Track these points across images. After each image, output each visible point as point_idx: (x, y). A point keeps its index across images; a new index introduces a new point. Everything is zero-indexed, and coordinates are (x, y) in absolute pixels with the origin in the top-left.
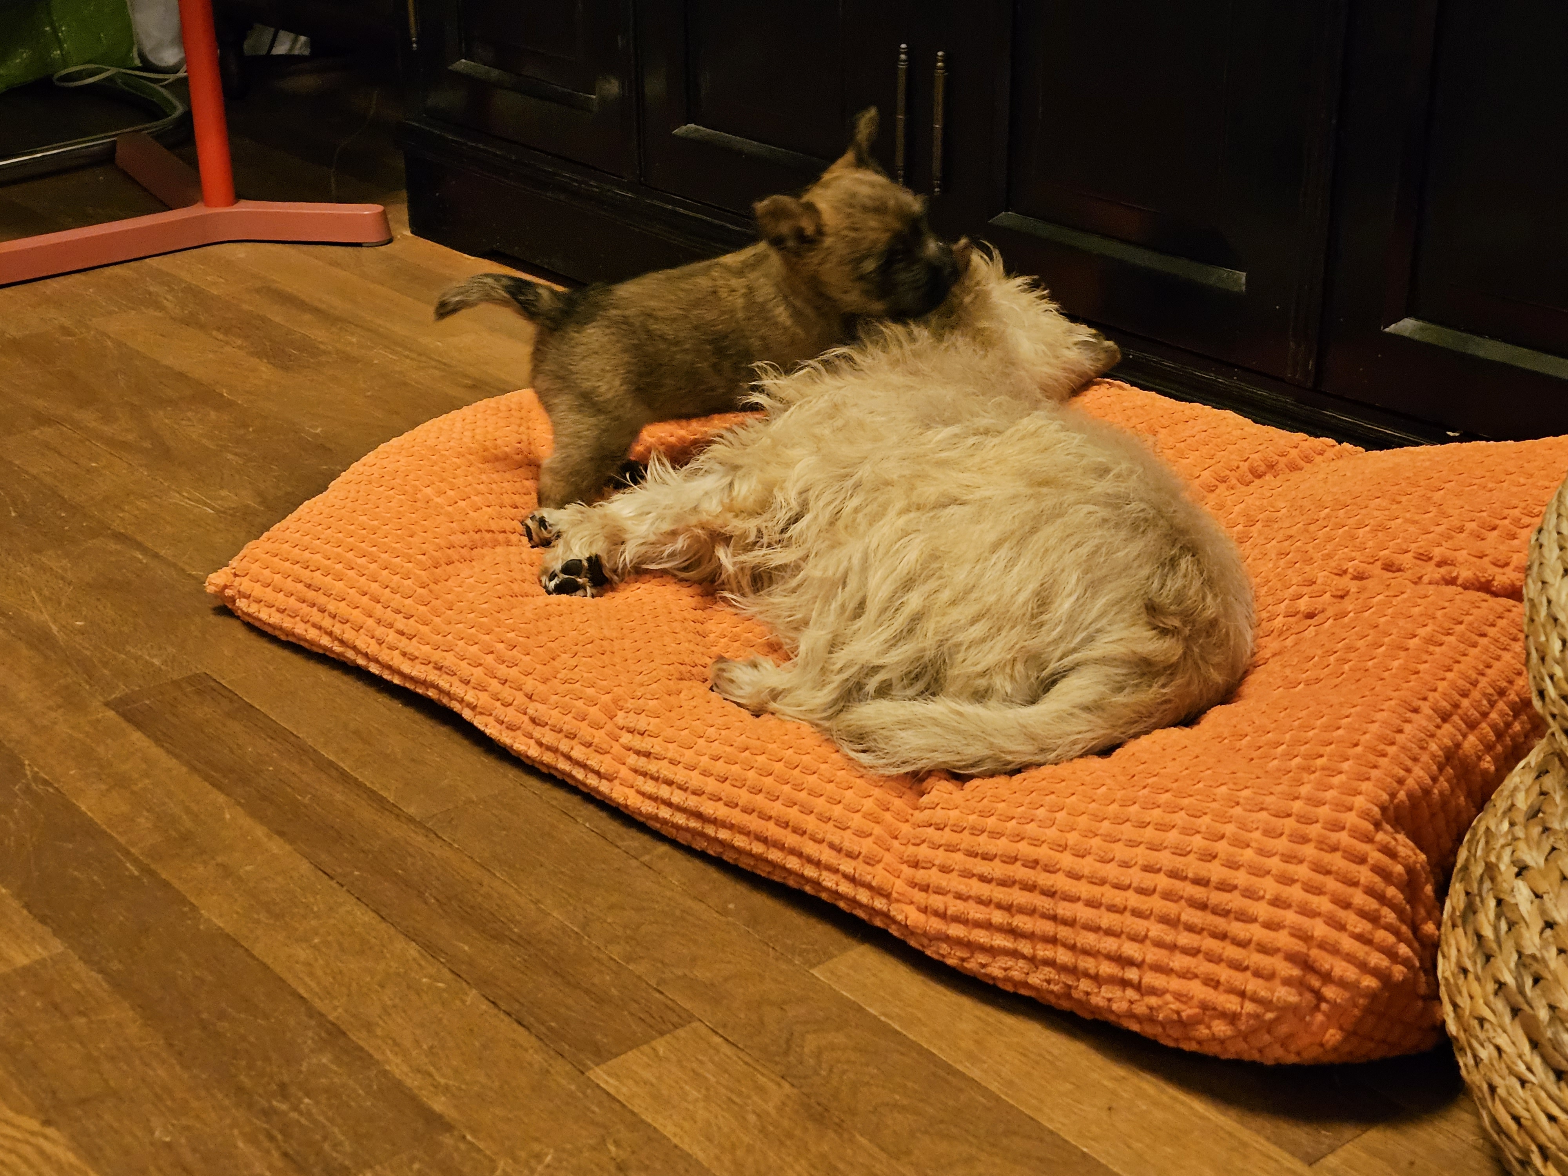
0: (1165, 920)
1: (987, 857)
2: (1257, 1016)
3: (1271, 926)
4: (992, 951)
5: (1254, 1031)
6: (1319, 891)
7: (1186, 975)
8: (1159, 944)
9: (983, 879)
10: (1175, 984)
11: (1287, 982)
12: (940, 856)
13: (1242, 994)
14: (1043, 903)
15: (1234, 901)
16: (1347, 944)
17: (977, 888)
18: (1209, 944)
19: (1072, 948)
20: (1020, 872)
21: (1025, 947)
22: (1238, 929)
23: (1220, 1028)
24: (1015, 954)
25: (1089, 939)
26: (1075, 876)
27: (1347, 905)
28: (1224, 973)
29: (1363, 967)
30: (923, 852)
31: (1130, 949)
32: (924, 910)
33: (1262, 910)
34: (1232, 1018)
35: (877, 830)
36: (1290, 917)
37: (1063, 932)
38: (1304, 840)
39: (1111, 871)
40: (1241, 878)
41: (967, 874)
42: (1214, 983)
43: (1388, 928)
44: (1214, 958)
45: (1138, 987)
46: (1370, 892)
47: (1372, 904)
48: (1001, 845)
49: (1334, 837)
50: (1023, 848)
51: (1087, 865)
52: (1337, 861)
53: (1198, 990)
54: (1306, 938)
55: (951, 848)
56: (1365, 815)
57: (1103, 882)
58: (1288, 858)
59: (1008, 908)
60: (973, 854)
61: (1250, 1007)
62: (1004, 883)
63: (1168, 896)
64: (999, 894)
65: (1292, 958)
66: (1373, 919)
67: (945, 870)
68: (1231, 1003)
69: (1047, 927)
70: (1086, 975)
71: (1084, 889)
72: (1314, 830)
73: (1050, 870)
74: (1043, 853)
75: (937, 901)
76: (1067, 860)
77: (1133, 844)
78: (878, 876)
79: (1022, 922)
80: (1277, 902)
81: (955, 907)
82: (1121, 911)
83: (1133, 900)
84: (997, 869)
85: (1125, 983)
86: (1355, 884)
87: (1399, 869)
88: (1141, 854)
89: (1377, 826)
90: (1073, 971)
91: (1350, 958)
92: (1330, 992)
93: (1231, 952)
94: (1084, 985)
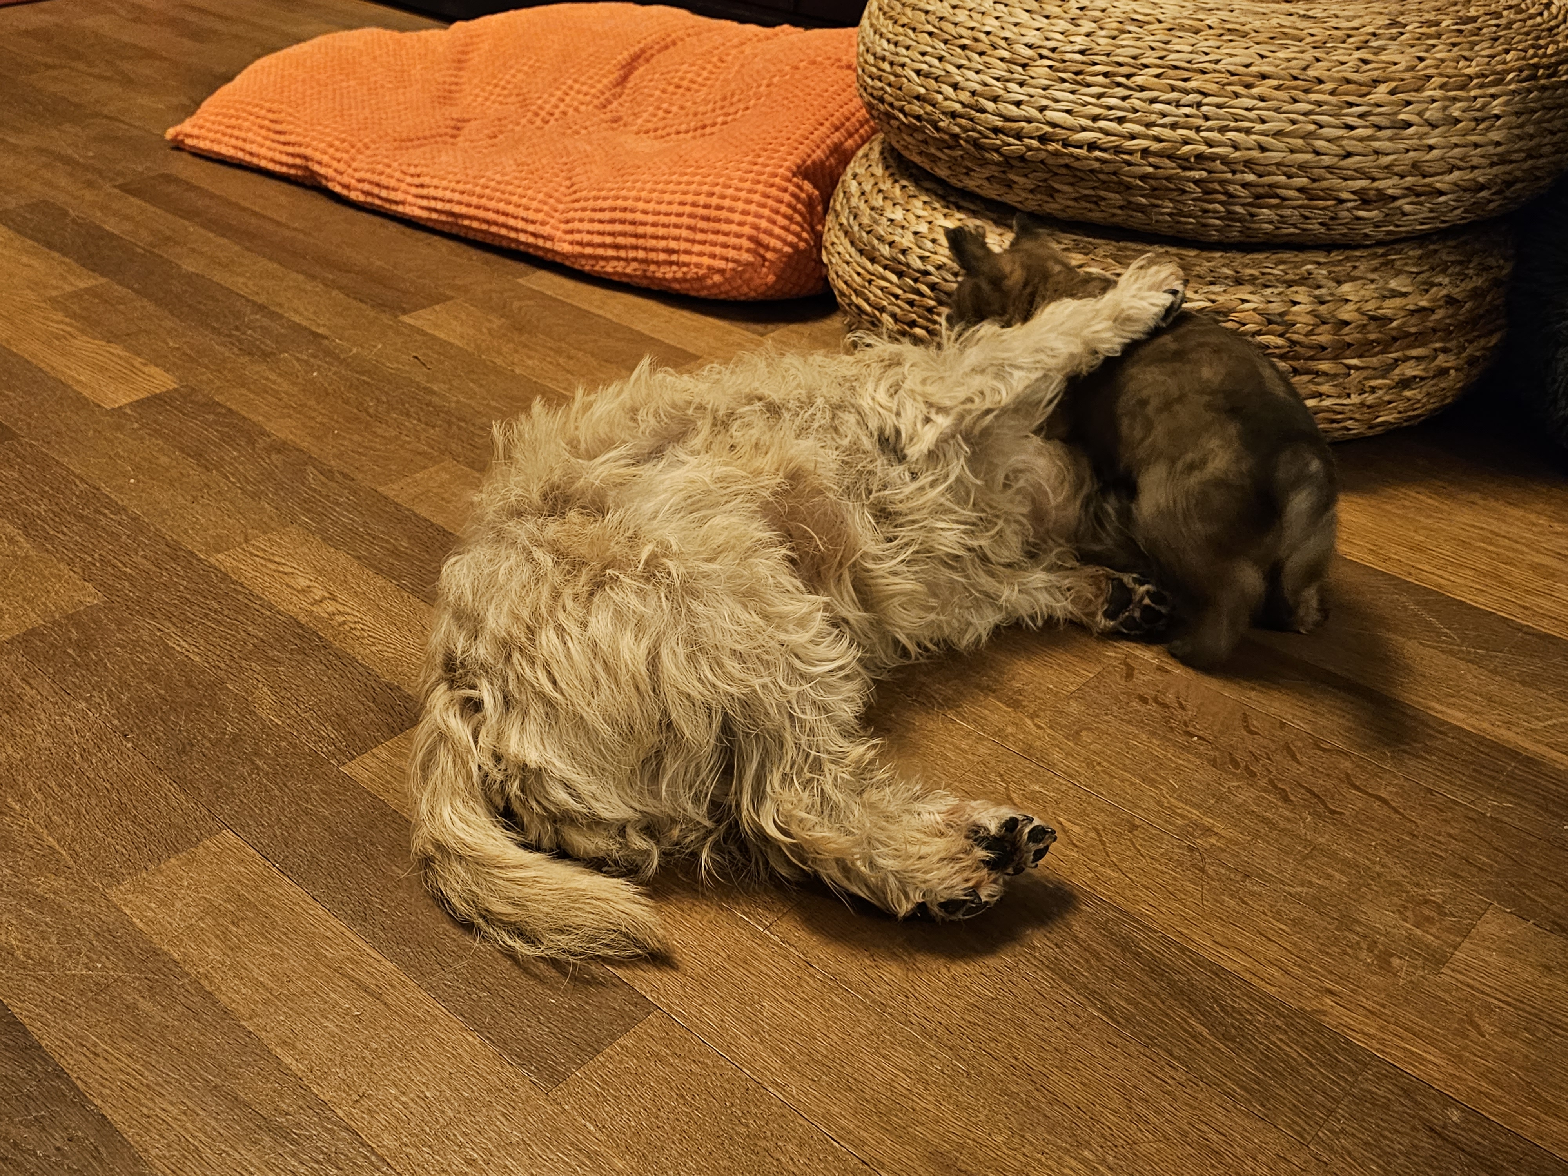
0: (689, 228)
1: (602, 210)
2: (733, 270)
3: (741, 224)
4: (606, 259)
5: (733, 278)
6: (764, 206)
7: (701, 254)
8: (687, 240)
9: (601, 222)
10: (695, 259)
11: (748, 251)
12: (579, 214)
13: (727, 260)
14: (628, 228)
15: (724, 214)
16: (777, 231)
17: (597, 227)
18: (711, 237)
19: (645, 249)
20: (618, 215)
21: (622, 253)
22: (725, 227)
23: (717, 278)
24: (618, 259)
25: (652, 243)
26: (645, 212)
27: (777, 212)
28: (718, 250)
29: (785, 242)
30: (571, 215)
31: (673, 245)
32: (571, 243)
33: (737, 217)
34: (722, 271)
35: (546, 208)
36: (750, 219)
37: (641, 242)
38: (759, 182)
39: (663, 208)
40: (727, 203)
41: (592, 221)
42: (713, 256)
43: (797, 223)
44: (714, 244)
45: (677, 263)
46: (789, 205)
47: (790, 212)
48: (608, 203)
49: (772, 180)
50: (620, 203)
51: (651, 207)
52: (774, 192)
53: (706, 261)
54: (756, 228)
55: (584, 210)
56: (789, 169)
57: (659, 213)
58: (750, 191)
59: (612, 234)
60: (594, 210)
61: (731, 265)
62: (612, 221)
63: (691, 216)
64: (608, 228)
65: (751, 238)
66: (790, 218)
67: (581, 220)
68: (721, 264)
69: (632, 241)
70: (654, 262)
71: (650, 218)
72: (763, 178)
73: (633, 211)
74: (629, 203)
75: (577, 237)
76: (641, 205)
77: (674, 192)
78: (546, 230)
79: (620, 240)
80: (744, 213)
81: (587, 238)
82: (668, 226)
83: (674, 219)
84: (607, 215)
85: (671, 263)
86: (781, 202)
87: (803, 195)
88: (678, 197)
89: (794, 175)
90: (645, 261)
91: (778, 238)
92: (769, 255)
93: (721, 239)
94: (652, 268)
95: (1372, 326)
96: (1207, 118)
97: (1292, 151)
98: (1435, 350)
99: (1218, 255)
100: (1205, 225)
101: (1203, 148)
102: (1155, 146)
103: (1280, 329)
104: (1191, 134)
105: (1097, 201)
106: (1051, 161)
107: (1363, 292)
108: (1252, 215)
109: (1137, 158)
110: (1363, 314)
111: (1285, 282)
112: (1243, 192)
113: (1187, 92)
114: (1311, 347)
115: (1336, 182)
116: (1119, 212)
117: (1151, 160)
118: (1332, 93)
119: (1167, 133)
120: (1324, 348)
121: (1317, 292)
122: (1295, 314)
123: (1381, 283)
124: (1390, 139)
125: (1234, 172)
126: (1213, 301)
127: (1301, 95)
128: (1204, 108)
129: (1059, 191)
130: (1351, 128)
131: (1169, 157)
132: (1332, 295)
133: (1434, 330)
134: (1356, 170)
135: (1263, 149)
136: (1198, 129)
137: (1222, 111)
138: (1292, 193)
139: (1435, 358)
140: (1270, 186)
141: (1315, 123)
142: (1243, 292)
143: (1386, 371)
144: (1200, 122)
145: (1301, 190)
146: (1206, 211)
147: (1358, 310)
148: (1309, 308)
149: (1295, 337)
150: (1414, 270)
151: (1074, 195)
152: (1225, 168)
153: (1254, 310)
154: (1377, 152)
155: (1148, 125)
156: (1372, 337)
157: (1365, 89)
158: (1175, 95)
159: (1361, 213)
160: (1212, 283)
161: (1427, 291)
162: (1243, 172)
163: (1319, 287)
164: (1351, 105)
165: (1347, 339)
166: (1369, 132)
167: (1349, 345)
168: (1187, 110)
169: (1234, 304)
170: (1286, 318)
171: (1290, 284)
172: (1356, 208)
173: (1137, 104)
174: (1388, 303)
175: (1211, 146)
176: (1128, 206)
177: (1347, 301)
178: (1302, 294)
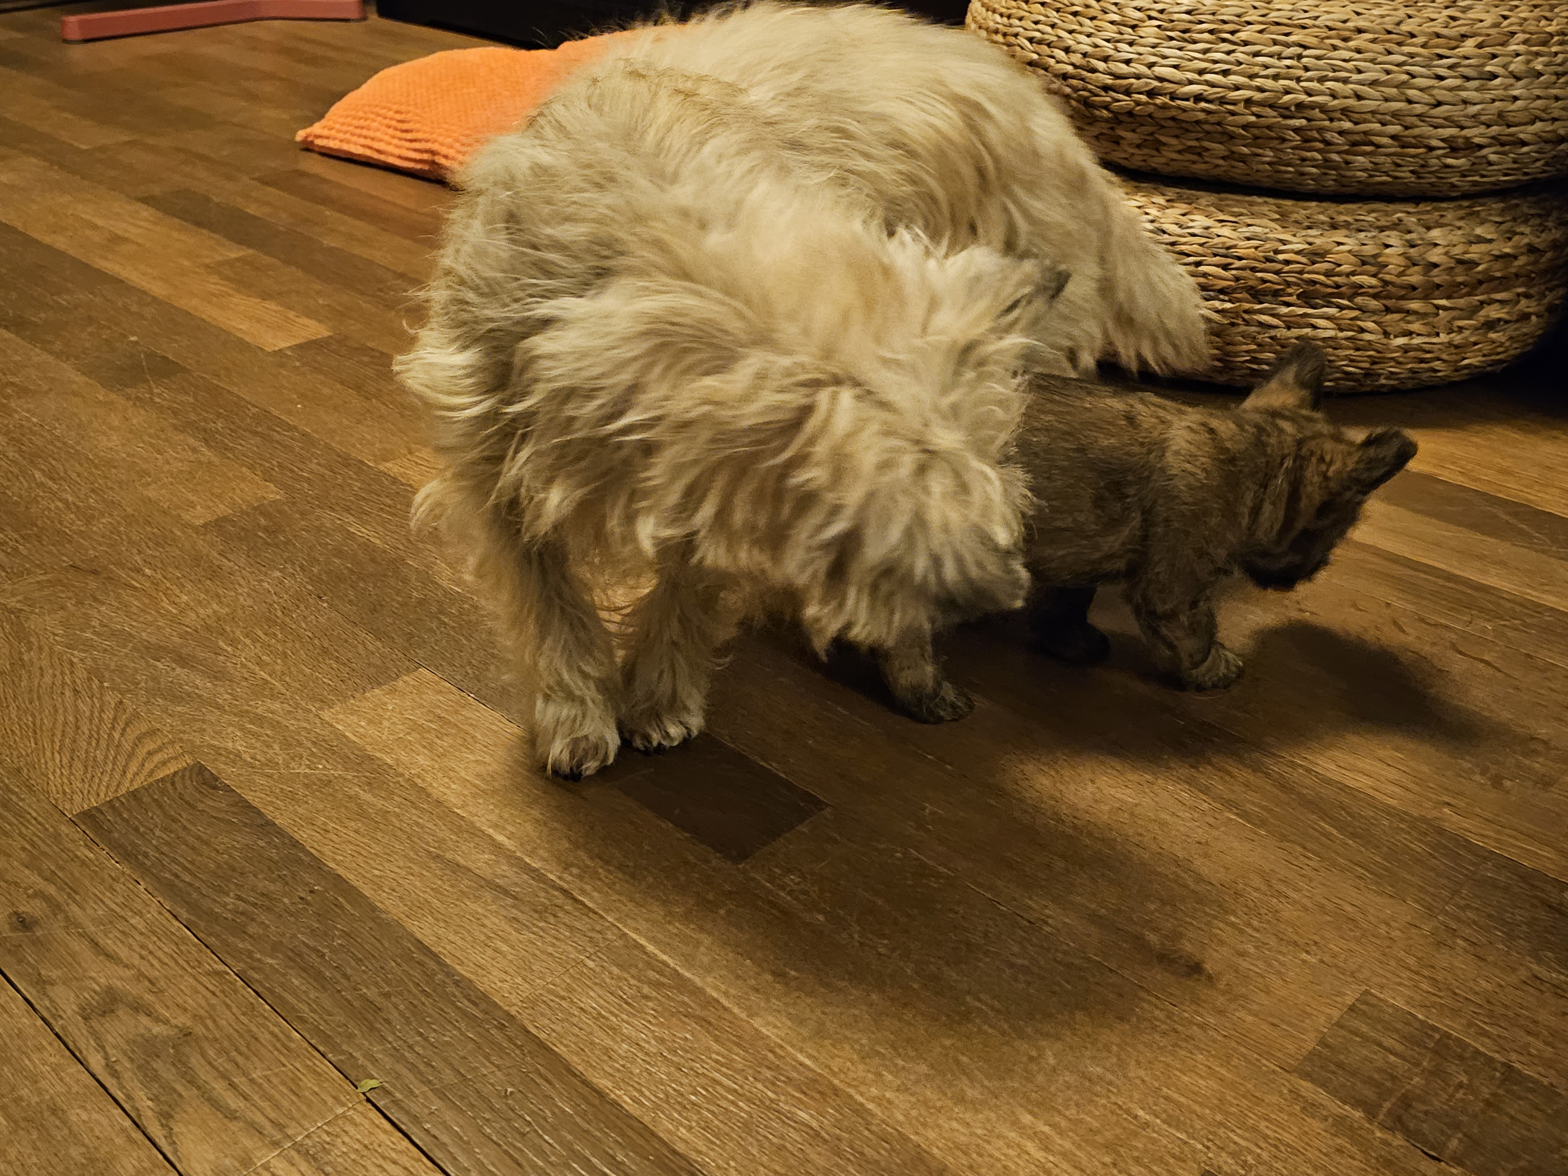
95: (1459, 269)
96: (1306, 69)
97: (1386, 100)
98: (1518, 295)
99: (1314, 204)
100: (1302, 174)
101: (1303, 97)
102: (1258, 96)
103: (1373, 269)
104: (1292, 84)
105: (1200, 152)
106: (1159, 114)
107: (1450, 237)
108: (1347, 163)
109: (1240, 108)
110: (1451, 257)
111: (1377, 227)
112: (1338, 139)
113: (1287, 45)
114: (1402, 287)
115: (1426, 130)
116: (1221, 162)
117: (1254, 109)
118: (1424, 46)
119: (1269, 83)
120: (1414, 288)
121: (1408, 237)
122: (1387, 256)
123: (1467, 230)
124: (1477, 90)
125: (1331, 120)
126: (1310, 244)
127: (1395, 48)
128: (1304, 60)
129: (1164, 144)
130: (1441, 78)
131: (1271, 106)
132: (1422, 239)
133: (1517, 276)
134: (1445, 119)
135: (1359, 97)
136: (1298, 80)
137: (1321, 62)
138: (1385, 140)
139: (1518, 302)
140: (1365, 133)
141: (1408, 73)
142: (1339, 236)
143: (1472, 312)
144: (1300, 73)
145: (1393, 137)
146: (1304, 160)
147: (1446, 254)
148: (1401, 250)
149: (1388, 277)
150: (1498, 219)
151: (1180, 147)
152: (1323, 116)
153: (1349, 251)
154: (1465, 102)
155: (1252, 77)
156: (1460, 279)
157: (1453, 43)
158: (1277, 48)
159: (1450, 161)
160: (1309, 228)
161: (1510, 239)
162: (1340, 120)
163: (1410, 232)
164: (1441, 57)
165: (1437, 280)
166: (1458, 82)
167: (1438, 286)
168: (1288, 62)
169: (1328, 247)
170: (1380, 260)
171: (1382, 229)
172: (1446, 156)
173: (1241, 57)
174: (1474, 248)
175: (1310, 95)
176: (1231, 156)
177: (1436, 245)
178: (1393, 238)
